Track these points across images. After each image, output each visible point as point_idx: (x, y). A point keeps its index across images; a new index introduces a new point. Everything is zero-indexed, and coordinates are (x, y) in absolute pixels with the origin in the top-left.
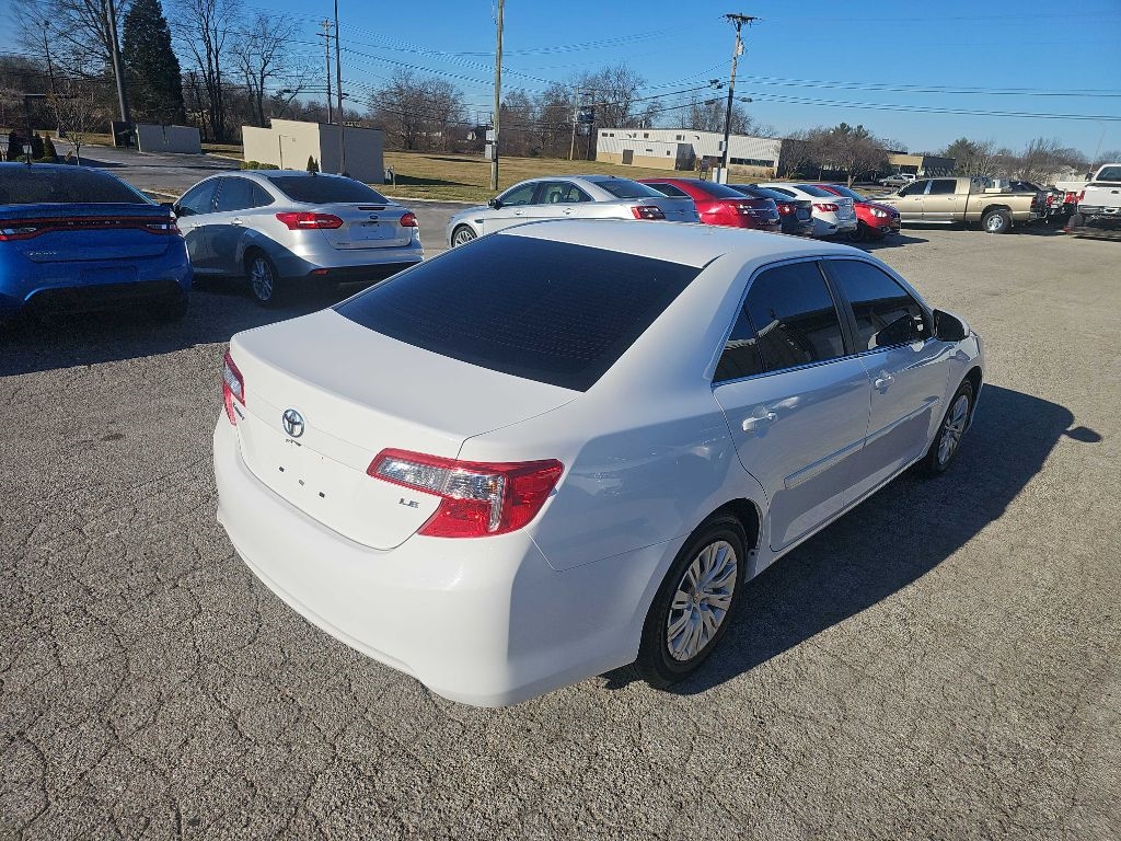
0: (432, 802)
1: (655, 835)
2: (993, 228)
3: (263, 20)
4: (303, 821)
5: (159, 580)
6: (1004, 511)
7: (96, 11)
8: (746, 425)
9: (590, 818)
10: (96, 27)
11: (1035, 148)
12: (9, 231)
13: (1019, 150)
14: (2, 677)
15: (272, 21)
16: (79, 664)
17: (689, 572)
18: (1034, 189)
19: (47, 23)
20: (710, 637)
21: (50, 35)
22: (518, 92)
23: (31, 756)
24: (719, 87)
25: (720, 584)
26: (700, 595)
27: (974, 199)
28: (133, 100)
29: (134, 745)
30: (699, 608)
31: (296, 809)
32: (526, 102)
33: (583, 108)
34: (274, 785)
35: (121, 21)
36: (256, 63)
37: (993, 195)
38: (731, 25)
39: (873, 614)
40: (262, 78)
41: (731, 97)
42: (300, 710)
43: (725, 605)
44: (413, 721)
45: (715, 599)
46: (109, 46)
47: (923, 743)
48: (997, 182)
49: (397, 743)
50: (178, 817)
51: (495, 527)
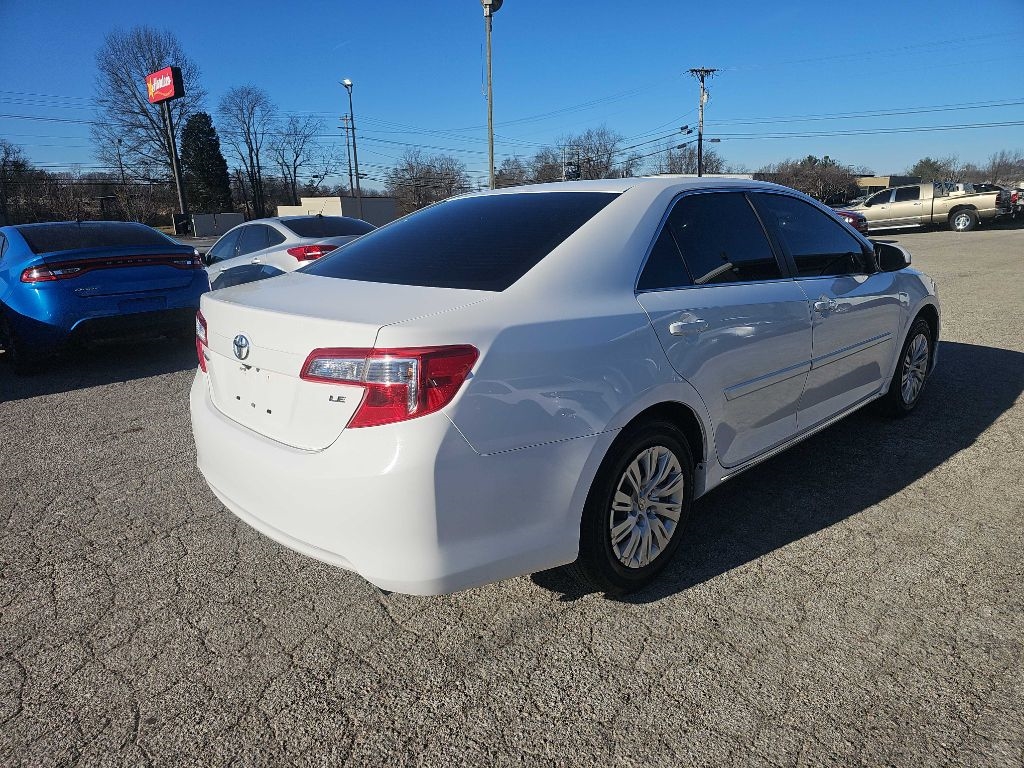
0: (379, 699)
1: (600, 723)
2: (961, 227)
3: (294, 121)
4: (253, 718)
5: (154, 532)
6: (974, 441)
7: (159, 128)
8: (672, 328)
9: (535, 710)
10: (160, 141)
11: (998, 160)
12: (59, 272)
13: (983, 163)
14: (2, 611)
15: (301, 120)
16: (71, 598)
17: (628, 473)
18: (997, 188)
19: (120, 141)
20: (662, 548)
21: (123, 150)
22: (512, 159)
23: (14, 671)
24: (689, 133)
25: (665, 492)
26: (645, 503)
27: (939, 202)
28: (190, 197)
29: (108, 659)
30: (645, 516)
31: (248, 708)
32: (519, 166)
33: (570, 164)
34: (231, 688)
35: (179, 133)
36: (290, 157)
37: (958, 197)
38: (696, 78)
39: (837, 531)
40: (295, 168)
41: (700, 140)
42: (265, 627)
43: (676, 515)
44: (369, 634)
45: (662, 508)
46: (170, 155)
47: (887, 638)
48: (961, 186)
49: (351, 652)
50: (137, 717)
51: (413, 408)
